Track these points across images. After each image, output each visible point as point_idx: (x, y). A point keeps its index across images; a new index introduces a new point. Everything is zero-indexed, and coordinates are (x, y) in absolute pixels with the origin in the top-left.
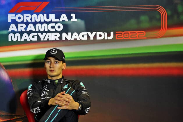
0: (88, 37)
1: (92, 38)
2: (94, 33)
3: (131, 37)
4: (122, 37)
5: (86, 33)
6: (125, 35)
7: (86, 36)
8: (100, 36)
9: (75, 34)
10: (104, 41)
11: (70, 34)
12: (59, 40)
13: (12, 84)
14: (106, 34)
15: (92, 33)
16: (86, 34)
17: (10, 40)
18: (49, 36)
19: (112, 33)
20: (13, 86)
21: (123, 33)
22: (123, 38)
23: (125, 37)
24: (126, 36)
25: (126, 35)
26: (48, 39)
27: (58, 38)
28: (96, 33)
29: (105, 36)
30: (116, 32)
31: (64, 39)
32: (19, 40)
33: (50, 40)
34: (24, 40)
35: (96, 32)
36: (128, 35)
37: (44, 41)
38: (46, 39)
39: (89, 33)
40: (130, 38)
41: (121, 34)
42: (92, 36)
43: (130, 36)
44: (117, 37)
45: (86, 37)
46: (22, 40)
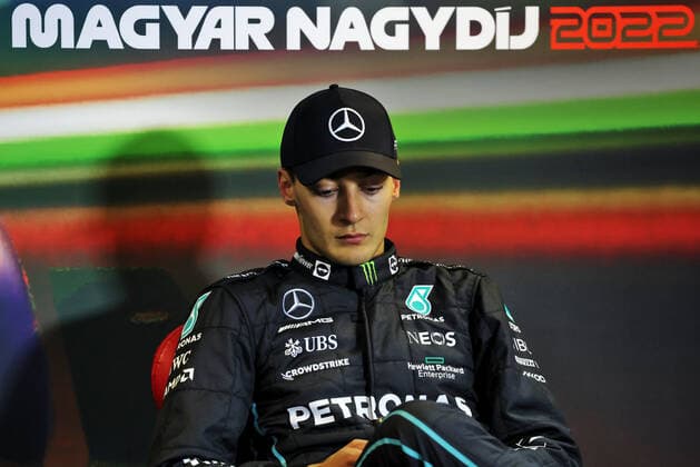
0: (416, 34)
1: (433, 43)
2: (444, 13)
3: (625, 39)
4: (581, 40)
5: (406, 10)
6: (594, 27)
7: (407, 26)
8: (475, 28)
9: (352, 14)
10: (491, 58)
11: (324, 13)
12: (271, 48)
13: (26, 297)
14: (504, 18)
15: (433, 14)
16: (407, 19)
17: (19, 41)
18: (219, 25)
19: (532, 14)
20: (34, 307)
21: (585, 15)
22: (586, 40)
23: (594, 35)
24: (601, 34)
25: (600, 28)
26: (216, 42)
27: (268, 35)
28: (454, 15)
29: (495, 29)
30: (554, 10)
31: (293, 43)
32: (67, 43)
33: (226, 45)
34: (94, 42)
35: (452, 9)
36: (609, 26)
37: (193, 54)
38: (203, 43)
39: (421, 13)
40: (618, 43)
41: (575, 22)
42: (433, 28)
43: (619, 34)
44: (560, 40)
45: (403, 32)
46: (85, 43)
